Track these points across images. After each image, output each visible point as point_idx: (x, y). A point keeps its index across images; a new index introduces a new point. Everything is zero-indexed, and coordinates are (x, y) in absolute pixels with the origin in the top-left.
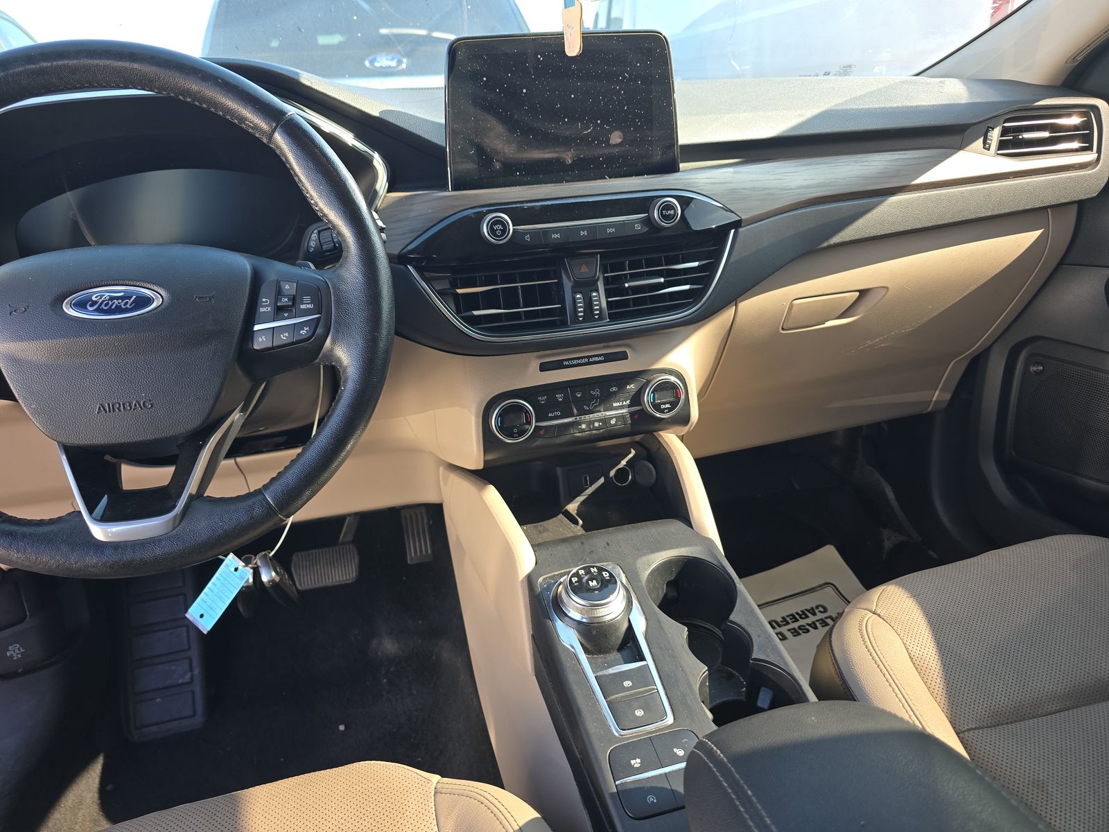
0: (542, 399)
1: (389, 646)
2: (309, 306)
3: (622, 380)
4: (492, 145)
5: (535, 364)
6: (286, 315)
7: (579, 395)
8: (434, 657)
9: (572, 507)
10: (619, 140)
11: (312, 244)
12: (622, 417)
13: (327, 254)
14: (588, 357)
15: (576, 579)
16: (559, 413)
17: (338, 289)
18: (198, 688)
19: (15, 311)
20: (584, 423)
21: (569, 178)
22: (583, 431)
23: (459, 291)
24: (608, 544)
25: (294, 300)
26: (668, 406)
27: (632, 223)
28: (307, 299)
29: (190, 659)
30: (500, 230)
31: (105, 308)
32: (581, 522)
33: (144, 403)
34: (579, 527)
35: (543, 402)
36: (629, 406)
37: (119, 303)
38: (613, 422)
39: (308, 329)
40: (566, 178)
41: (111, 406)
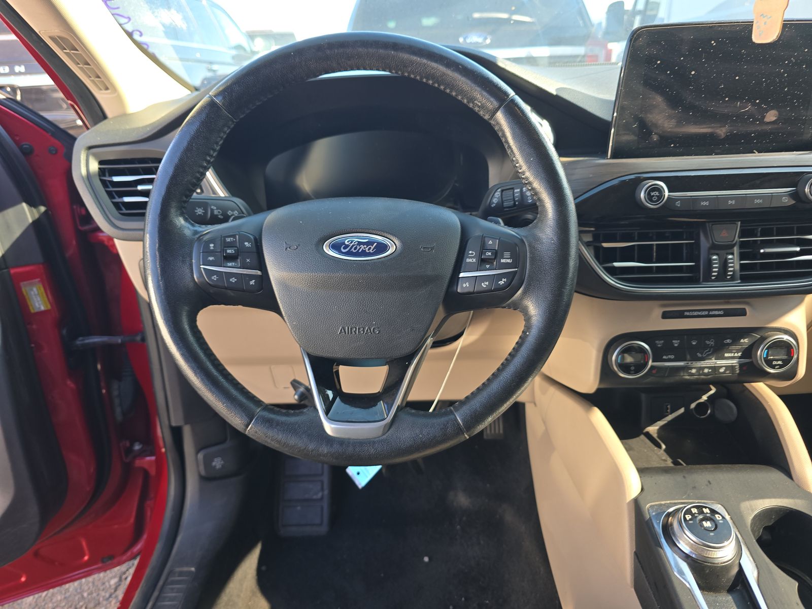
0: (660, 343)
1: (462, 500)
2: (509, 261)
3: (737, 334)
4: (654, 120)
5: (658, 312)
6: (488, 266)
7: (694, 343)
8: (498, 516)
9: (653, 429)
10: (774, 119)
11: (495, 201)
12: (732, 368)
13: (505, 209)
14: (709, 310)
15: (690, 517)
16: (672, 357)
17: (534, 247)
18: (326, 504)
19: (289, 248)
20: (694, 368)
21: (719, 151)
22: (693, 375)
23: (605, 245)
24: (709, 482)
25: (496, 254)
26: (780, 363)
27: (780, 196)
28: (507, 254)
29: (322, 482)
30: (656, 196)
31: (354, 251)
32: (664, 447)
33: (374, 329)
34: (662, 451)
35: (659, 346)
36: (740, 358)
37: (364, 248)
38: (722, 370)
39: (505, 280)
40: (716, 151)
41: (350, 329)
